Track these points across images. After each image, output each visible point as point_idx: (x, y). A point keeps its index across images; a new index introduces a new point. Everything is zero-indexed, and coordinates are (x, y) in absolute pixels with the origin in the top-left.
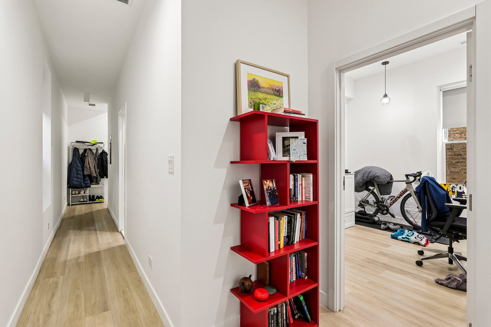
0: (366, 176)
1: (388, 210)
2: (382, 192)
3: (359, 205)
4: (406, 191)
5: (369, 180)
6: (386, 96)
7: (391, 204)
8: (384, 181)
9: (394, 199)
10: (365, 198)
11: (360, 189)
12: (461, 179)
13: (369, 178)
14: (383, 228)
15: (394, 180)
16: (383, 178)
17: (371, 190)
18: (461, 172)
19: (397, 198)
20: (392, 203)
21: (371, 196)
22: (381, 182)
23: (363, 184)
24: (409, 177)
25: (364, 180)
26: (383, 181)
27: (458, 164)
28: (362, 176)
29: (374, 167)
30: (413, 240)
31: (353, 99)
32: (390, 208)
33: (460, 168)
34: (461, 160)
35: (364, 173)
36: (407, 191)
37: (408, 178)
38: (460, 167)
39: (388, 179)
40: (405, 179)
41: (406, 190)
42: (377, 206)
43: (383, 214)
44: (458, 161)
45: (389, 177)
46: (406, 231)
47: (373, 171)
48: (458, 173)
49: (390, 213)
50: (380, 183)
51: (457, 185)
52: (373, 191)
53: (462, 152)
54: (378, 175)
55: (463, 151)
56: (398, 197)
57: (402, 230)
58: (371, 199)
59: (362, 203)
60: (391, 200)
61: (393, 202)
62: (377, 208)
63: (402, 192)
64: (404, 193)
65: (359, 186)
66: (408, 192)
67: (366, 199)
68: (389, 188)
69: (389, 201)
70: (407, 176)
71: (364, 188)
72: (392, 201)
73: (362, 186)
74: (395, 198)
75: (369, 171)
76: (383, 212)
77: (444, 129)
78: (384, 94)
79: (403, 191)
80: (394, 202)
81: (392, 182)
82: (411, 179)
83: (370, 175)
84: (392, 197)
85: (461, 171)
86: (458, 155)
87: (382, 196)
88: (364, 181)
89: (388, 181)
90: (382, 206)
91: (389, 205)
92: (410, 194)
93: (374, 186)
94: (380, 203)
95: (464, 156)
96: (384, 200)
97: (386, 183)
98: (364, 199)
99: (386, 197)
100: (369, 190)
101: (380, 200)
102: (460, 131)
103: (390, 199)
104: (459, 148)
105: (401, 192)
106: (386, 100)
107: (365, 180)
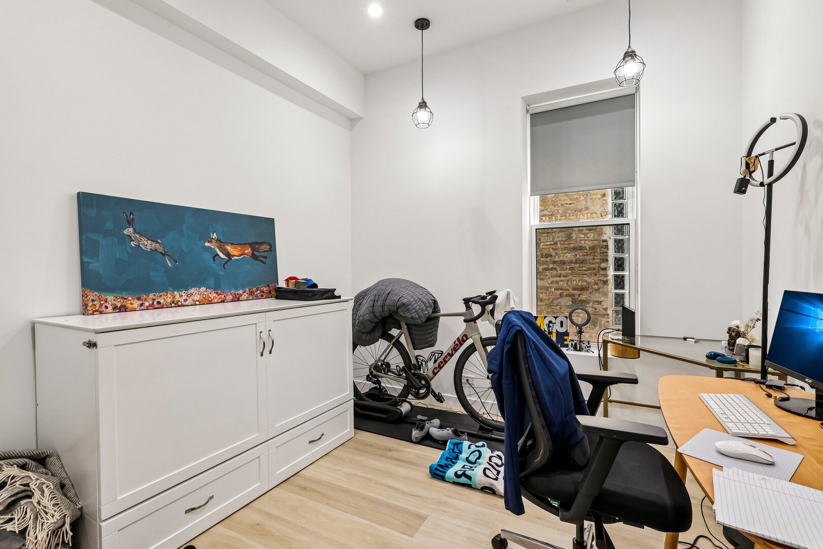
0: (379, 303)
1: (428, 386)
2: (416, 342)
3: (368, 376)
4: (464, 338)
5: (387, 314)
6: (423, 105)
7: (436, 371)
8: (420, 317)
9: (441, 359)
10: (382, 358)
11: (368, 338)
12: (551, 300)
13: (386, 308)
14: (416, 438)
15: (442, 312)
16: (418, 308)
17: (394, 337)
18: (551, 287)
19: (446, 357)
20: (436, 368)
21: (395, 352)
22: (412, 318)
23: (374, 324)
24: (470, 303)
25: (374, 315)
26: (417, 316)
27: (547, 273)
28: (371, 303)
29: (399, 281)
30: (480, 481)
31: (362, 118)
32: (432, 383)
33: (549, 281)
34: (551, 266)
35: (377, 297)
36: (467, 339)
37: (468, 307)
38: (549, 278)
39: (426, 310)
40: (463, 309)
41: (466, 336)
42: (407, 378)
43: (418, 396)
44: (546, 267)
45: (431, 307)
46: (466, 444)
47: (396, 292)
48: (547, 288)
49: (435, 393)
50: (412, 322)
51: (556, 318)
52: (398, 339)
53: (551, 250)
54: (405, 301)
55: (553, 249)
56: (449, 354)
57: (457, 441)
58: (396, 360)
59: (375, 373)
60: (435, 361)
61: (439, 365)
62: (406, 382)
63: (457, 342)
64: (461, 345)
65: (364, 331)
66: (469, 342)
67: (383, 361)
68: (430, 331)
69: (431, 365)
70: (467, 301)
71: (378, 333)
72: (436, 365)
73: (373, 330)
74: (443, 356)
75: (388, 291)
76: (418, 393)
77: (532, 197)
78: (420, 100)
79: (458, 339)
80: (440, 367)
81: (437, 318)
82: (476, 309)
83: (388, 301)
84: (437, 355)
85: (551, 285)
86: (547, 256)
87: (417, 352)
88: (376, 317)
89: (427, 316)
90: (418, 378)
91: (431, 374)
92: (473, 345)
93: (399, 327)
94: (413, 371)
95: (555, 257)
96: (422, 364)
97: (424, 320)
98: (379, 360)
99: (425, 353)
100: (389, 338)
101: (414, 361)
102: (549, 212)
103: (433, 360)
104: (548, 243)
105: (455, 342)
106: (423, 115)
107: (378, 315)
